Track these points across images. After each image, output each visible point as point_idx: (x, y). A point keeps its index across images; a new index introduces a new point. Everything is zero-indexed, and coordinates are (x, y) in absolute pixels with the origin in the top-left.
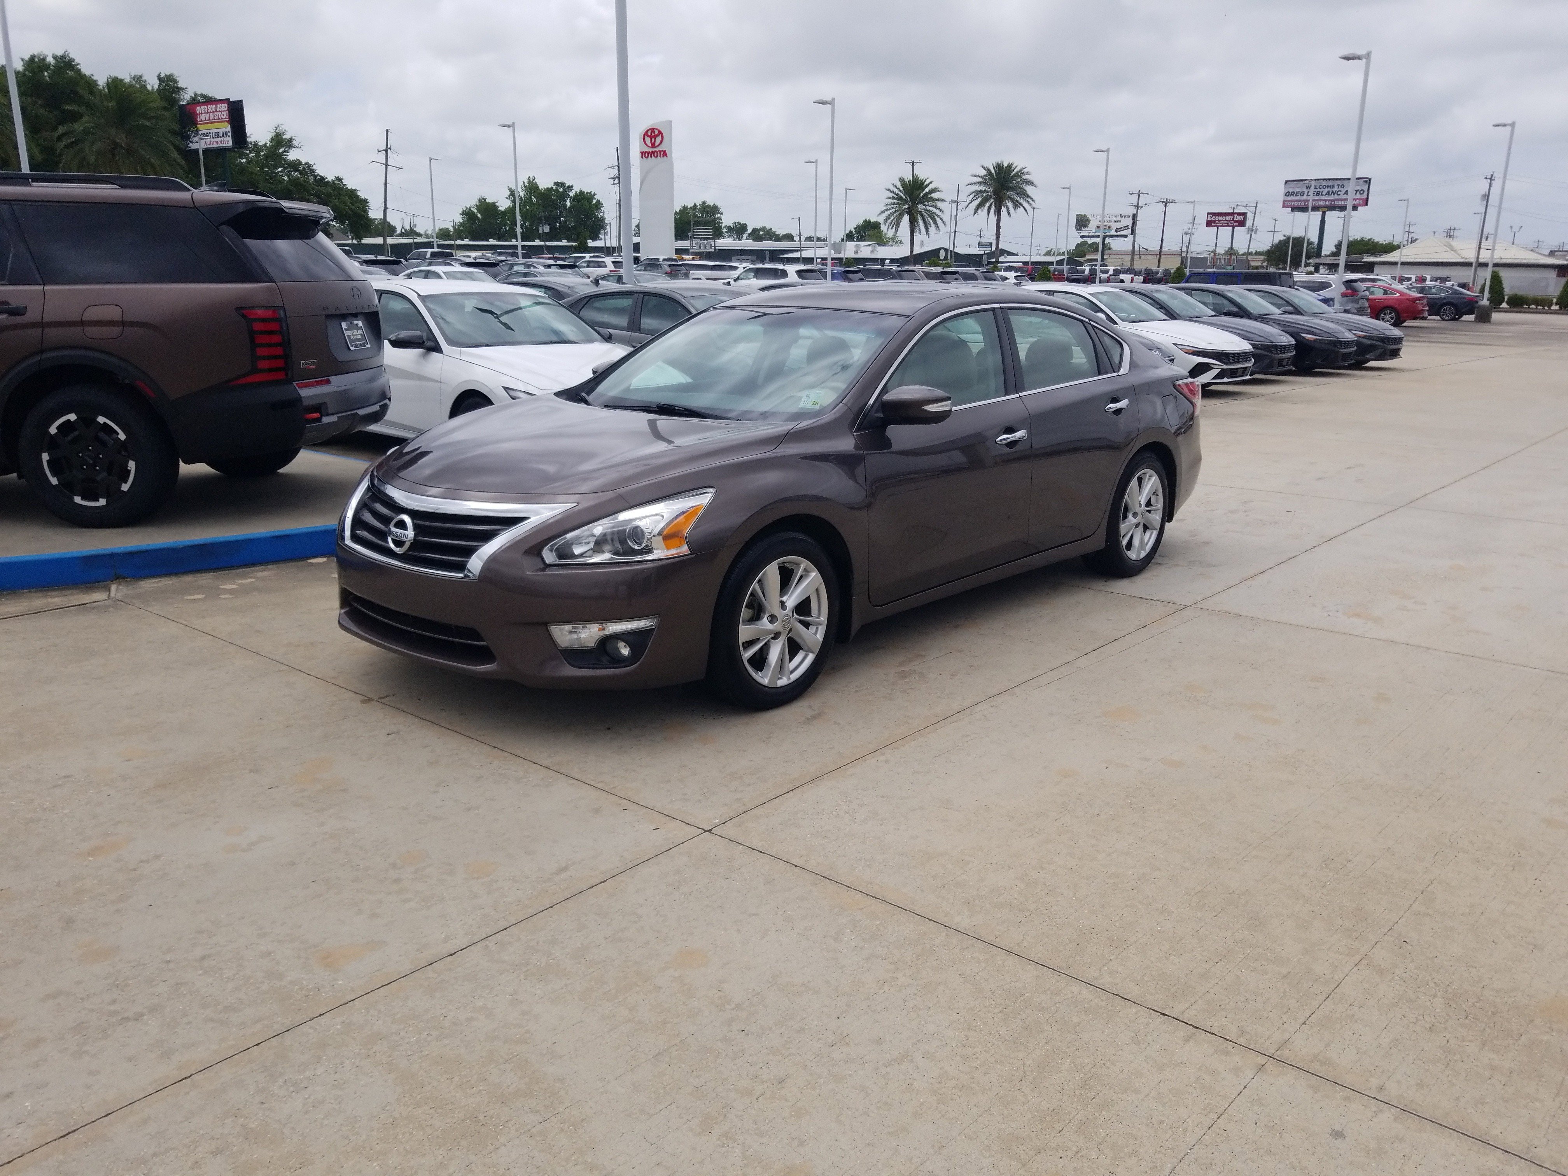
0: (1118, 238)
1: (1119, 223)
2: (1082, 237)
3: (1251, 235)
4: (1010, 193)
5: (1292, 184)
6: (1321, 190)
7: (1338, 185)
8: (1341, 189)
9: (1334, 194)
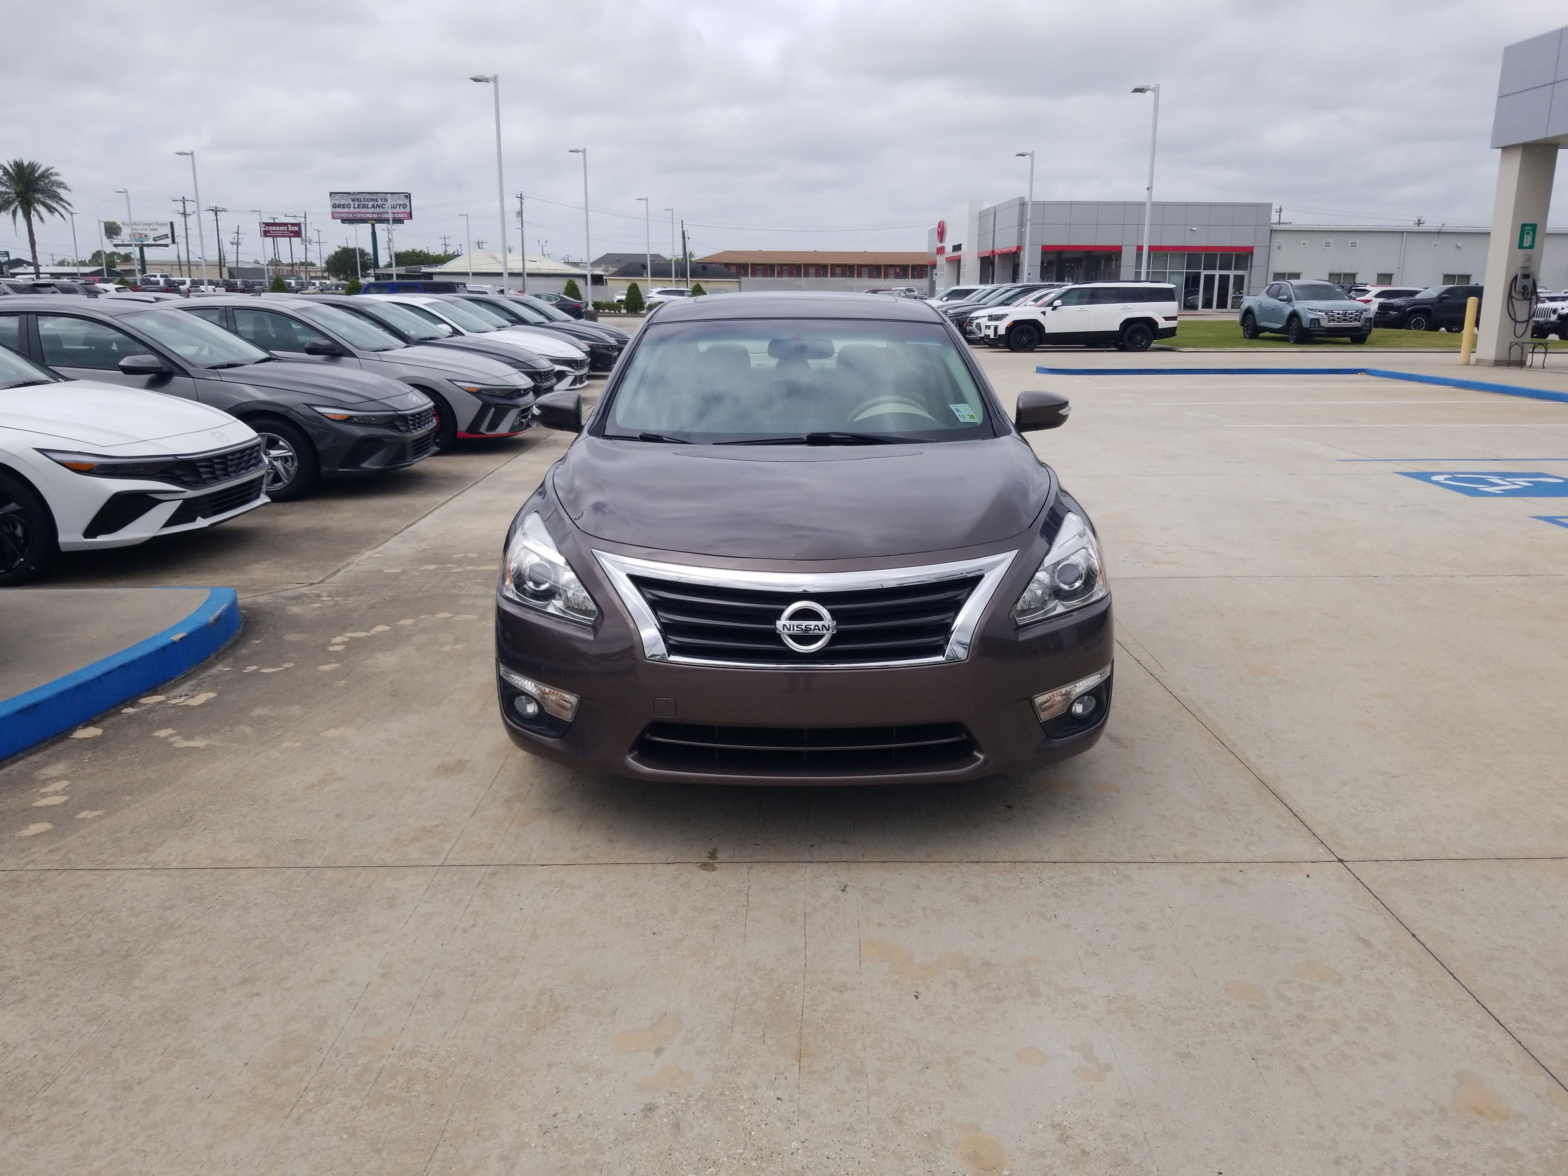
0: (158, 247)
1: (156, 232)
2: (116, 246)
3: (306, 245)
4: (39, 196)
5: (338, 196)
6: (366, 203)
7: (382, 199)
8: (385, 203)
9: (380, 208)
